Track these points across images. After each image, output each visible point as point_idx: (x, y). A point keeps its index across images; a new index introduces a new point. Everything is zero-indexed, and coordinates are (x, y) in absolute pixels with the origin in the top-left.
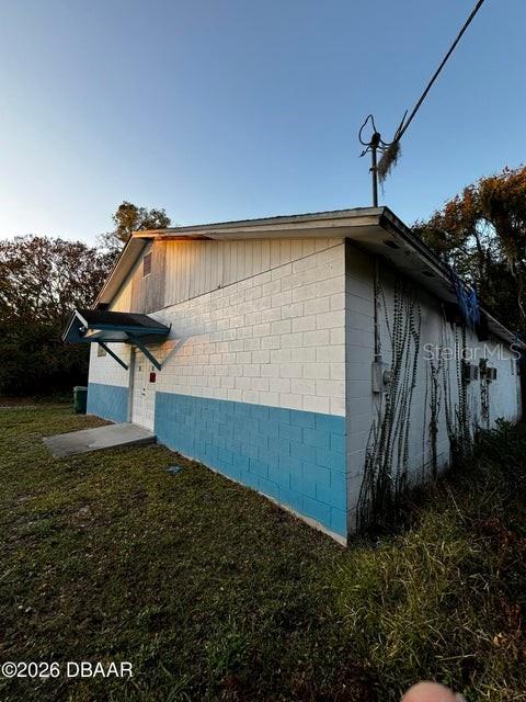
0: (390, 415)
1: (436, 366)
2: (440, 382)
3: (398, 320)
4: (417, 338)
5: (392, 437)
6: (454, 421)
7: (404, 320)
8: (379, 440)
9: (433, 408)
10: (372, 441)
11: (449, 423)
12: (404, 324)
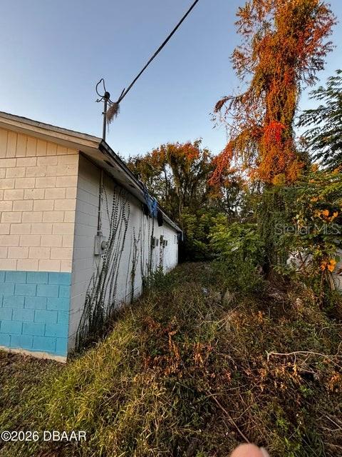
0: (105, 269)
1: (137, 239)
2: (139, 248)
3: (115, 210)
4: (126, 222)
5: (106, 283)
6: (145, 269)
7: (119, 211)
8: (96, 285)
9: (134, 262)
10: (92, 286)
11: (142, 271)
12: (118, 213)
